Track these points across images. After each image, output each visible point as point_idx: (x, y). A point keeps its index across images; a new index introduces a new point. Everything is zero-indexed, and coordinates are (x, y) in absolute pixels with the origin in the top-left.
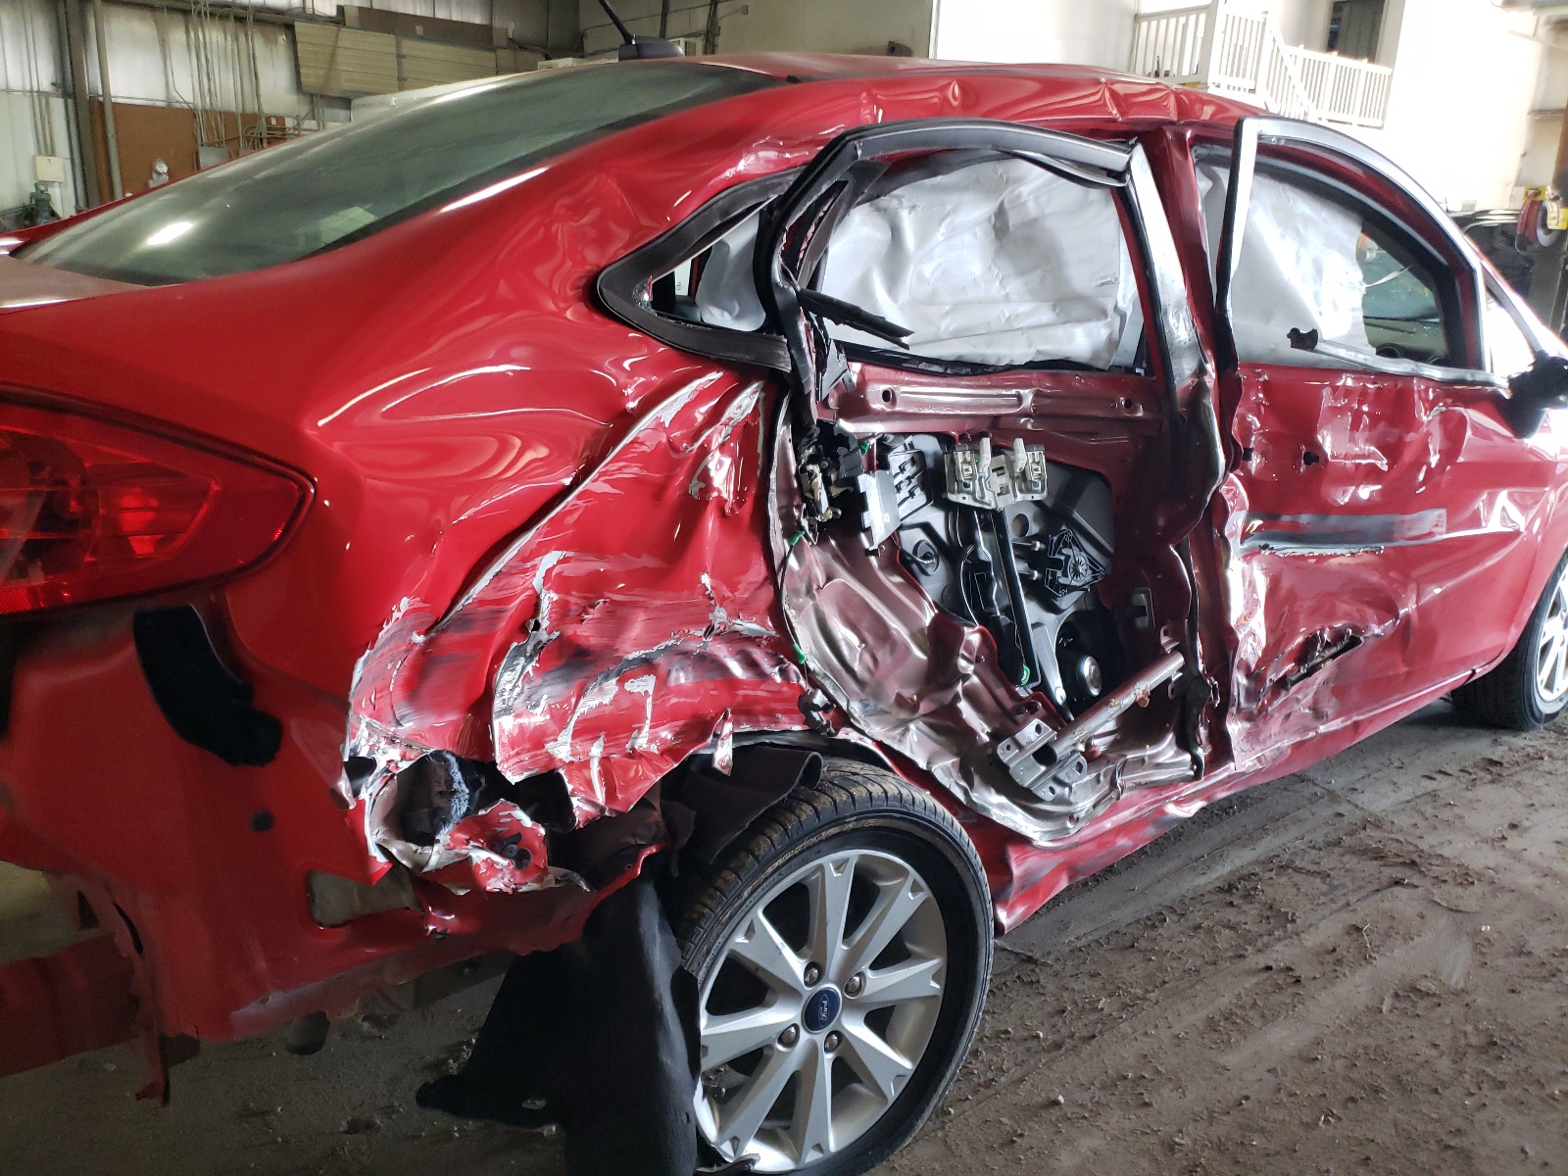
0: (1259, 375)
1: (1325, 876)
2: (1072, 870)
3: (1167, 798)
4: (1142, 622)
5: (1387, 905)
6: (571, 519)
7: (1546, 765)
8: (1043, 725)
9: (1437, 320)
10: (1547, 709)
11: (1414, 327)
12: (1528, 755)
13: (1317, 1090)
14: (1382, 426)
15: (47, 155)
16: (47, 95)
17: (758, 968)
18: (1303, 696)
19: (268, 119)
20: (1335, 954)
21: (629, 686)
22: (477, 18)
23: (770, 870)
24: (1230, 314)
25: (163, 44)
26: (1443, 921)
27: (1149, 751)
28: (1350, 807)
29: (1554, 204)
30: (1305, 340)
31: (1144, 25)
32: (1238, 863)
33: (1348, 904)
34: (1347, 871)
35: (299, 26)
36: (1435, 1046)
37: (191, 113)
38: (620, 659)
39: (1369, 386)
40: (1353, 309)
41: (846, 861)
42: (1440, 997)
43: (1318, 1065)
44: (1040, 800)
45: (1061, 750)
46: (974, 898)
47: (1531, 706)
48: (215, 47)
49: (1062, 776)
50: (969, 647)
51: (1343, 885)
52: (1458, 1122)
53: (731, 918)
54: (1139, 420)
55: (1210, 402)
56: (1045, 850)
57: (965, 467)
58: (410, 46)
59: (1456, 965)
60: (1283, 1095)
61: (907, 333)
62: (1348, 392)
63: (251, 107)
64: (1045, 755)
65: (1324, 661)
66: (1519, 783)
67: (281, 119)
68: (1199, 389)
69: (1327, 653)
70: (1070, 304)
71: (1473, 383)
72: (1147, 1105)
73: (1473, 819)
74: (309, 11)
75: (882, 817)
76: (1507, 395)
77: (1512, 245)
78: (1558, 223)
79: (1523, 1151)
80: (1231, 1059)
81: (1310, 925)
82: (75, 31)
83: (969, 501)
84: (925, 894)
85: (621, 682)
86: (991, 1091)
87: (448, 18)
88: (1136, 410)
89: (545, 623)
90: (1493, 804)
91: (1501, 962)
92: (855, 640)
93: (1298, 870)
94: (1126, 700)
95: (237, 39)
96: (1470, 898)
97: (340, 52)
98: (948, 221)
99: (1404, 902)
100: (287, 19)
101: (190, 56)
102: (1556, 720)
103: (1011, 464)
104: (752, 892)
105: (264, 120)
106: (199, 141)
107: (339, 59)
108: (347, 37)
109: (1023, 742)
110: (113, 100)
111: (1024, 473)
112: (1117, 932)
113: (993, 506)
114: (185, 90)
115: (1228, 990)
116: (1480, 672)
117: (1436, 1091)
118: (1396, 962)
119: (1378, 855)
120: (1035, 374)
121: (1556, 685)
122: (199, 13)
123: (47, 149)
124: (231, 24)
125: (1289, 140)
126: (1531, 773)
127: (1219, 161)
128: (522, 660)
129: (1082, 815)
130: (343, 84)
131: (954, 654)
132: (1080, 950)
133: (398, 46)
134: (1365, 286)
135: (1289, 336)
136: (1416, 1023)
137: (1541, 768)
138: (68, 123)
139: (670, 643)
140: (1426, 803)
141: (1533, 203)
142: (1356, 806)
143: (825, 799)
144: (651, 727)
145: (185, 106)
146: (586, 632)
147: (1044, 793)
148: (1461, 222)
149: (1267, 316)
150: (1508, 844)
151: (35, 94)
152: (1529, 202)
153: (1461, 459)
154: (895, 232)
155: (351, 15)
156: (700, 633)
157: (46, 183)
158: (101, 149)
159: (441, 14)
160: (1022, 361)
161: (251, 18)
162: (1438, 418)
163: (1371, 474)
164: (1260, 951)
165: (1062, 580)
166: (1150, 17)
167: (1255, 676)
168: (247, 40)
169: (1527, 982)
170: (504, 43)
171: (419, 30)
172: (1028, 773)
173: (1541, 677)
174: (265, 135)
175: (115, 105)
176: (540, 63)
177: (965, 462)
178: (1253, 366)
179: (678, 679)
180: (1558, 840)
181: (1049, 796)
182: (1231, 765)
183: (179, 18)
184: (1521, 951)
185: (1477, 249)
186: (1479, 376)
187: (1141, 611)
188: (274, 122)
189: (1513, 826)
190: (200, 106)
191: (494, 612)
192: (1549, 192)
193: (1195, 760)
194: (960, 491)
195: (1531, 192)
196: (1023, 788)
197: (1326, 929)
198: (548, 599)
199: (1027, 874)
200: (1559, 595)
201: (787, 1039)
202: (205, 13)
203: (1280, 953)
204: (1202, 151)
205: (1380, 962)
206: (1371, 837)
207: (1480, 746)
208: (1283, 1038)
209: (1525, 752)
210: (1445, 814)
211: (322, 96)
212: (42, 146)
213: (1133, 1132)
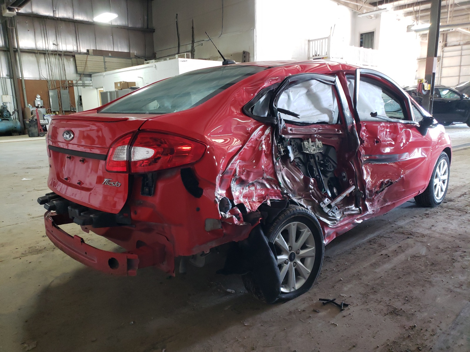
0: (364, 124)
1: (391, 238)
2: (337, 234)
3: (355, 218)
4: (345, 179)
5: (406, 242)
6: (242, 154)
7: (439, 213)
8: (329, 199)
9: (401, 111)
10: (438, 202)
11: (396, 113)
12: (434, 212)
13: (396, 274)
14: (392, 134)
15: (5, 95)
16: (5, 78)
17: (280, 245)
18: (381, 196)
19: (68, 81)
20: (396, 251)
21: (251, 188)
22: (126, 50)
23: (283, 223)
24: (357, 110)
25: (38, 62)
26: (419, 244)
27: (350, 207)
28: (395, 225)
29: (426, 83)
30: (374, 115)
31: (311, 43)
32: (371, 237)
33: (397, 243)
34: (396, 237)
35: (76, 55)
36: (420, 265)
37: (47, 81)
38: (249, 183)
39: (388, 125)
40: (382, 109)
41: (295, 224)
42: (420, 257)
43: (396, 270)
44: (330, 216)
45: (333, 204)
46: (320, 234)
47: (434, 200)
48: (53, 63)
49: (333, 211)
50: (312, 183)
51: (396, 239)
52: (427, 277)
53: (276, 233)
54: (340, 134)
55: (355, 129)
56: (331, 228)
57: (306, 145)
58: (107, 59)
59: (423, 251)
60: (389, 275)
61: (299, 115)
62: (384, 126)
63: (64, 78)
64: (329, 206)
65: (385, 187)
66: (433, 218)
67: (72, 81)
68: (353, 127)
69: (385, 186)
70: (324, 110)
71: (411, 124)
72: (361, 279)
73: (423, 225)
74: (79, 51)
75: (302, 214)
76: (419, 126)
77: (416, 95)
78: (427, 88)
79: (442, 280)
80: (377, 270)
81: (390, 247)
82: (13, 60)
83: (308, 152)
84: (310, 233)
85: (249, 187)
86: (326, 280)
87: (117, 51)
88: (339, 132)
89: (237, 175)
90: (427, 222)
91: (433, 250)
92: (289, 181)
93: (384, 237)
94: (344, 195)
95: (59, 60)
96: (425, 239)
97: (88, 62)
98: (299, 94)
99: (410, 241)
100: (73, 54)
101: (46, 66)
102: (440, 204)
103: (315, 144)
104: (280, 227)
105: (67, 82)
106: (49, 89)
107: (88, 64)
108: (90, 58)
109: (325, 203)
110: (24, 79)
111: (318, 146)
112: (346, 251)
113: (313, 153)
114: (45, 75)
115: (373, 259)
116: (421, 192)
117: (422, 272)
118: (410, 252)
119: (403, 233)
120: (318, 125)
121: (439, 196)
122: (48, 54)
123: (6, 93)
124: (57, 56)
125: (366, 73)
126: (436, 216)
127: (352, 78)
128: (234, 182)
129: (338, 220)
130: (89, 70)
131: (309, 184)
132: (339, 255)
133: (104, 60)
134: (384, 103)
135: (370, 114)
136: (416, 261)
137: (438, 214)
138: (11, 85)
139: (256, 180)
140: (412, 223)
141: (420, 84)
142: (396, 224)
143: (291, 209)
144: (255, 197)
145: (45, 79)
146: (243, 177)
147: (330, 214)
148: (404, 89)
149: (364, 111)
150: (432, 229)
151: (2, 78)
152: (419, 83)
153: (410, 141)
154: (289, 96)
155: (91, 52)
156: (261, 179)
157: (6, 103)
158: (21, 92)
159: (116, 50)
160: (316, 122)
161: (63, 54)
162: (404, 132)
163: (391, 145)
164: (379, 252)
165: (328, 170)
166: (312, 40)
167: (371, 191)
168: (62, 60)
169: (440, 253)
170: (134, 57)
171: (110, 55)
172: (327, 210)
173: (435, 193)
174: (67, 86)
175: (25, 80)
176: (145, 62)
177: (306, 144)
178: (363, 122)
179: (258, 188)
180: (443, 227)
181: (331, 215)
182: (368, 212)
183: (43, 56)
184: (437, 248)
185: (408, 94)
186: (412, 122)
187: (344, 177)
188: (70, 82)
189: (433, 226)
190: (49, 79)
191: (231, 171)
192: (424, 80)
193: (360, 209)
194: (306, 150)
195: (419, 81)
196: (325, 213)
197: (393, 247)
198: (238, 169)
199: (328, 233)
200: (437, 172)
201: (286, 262)
202: (50, 54)
203: (384, 252)
204: (348, 76)
205: (406, 252)
206: (401, 230)
207: (423, 210)
208: (387, 266)
209: (434, 211)
210: (417, 225)
211: (83, 74)
212: (4, 93)
213: (359, 284)
